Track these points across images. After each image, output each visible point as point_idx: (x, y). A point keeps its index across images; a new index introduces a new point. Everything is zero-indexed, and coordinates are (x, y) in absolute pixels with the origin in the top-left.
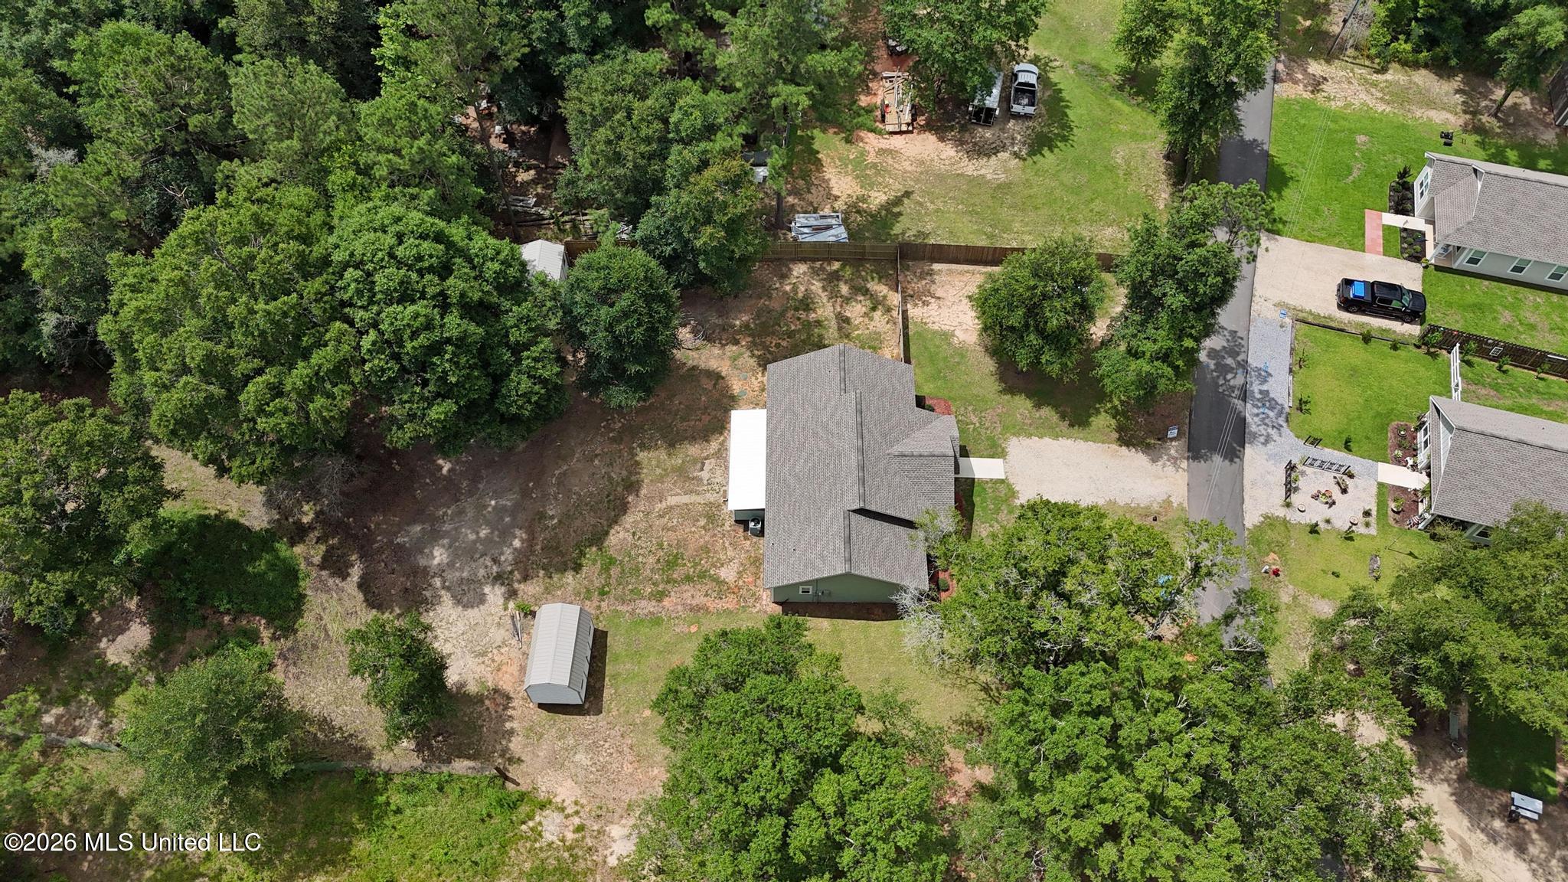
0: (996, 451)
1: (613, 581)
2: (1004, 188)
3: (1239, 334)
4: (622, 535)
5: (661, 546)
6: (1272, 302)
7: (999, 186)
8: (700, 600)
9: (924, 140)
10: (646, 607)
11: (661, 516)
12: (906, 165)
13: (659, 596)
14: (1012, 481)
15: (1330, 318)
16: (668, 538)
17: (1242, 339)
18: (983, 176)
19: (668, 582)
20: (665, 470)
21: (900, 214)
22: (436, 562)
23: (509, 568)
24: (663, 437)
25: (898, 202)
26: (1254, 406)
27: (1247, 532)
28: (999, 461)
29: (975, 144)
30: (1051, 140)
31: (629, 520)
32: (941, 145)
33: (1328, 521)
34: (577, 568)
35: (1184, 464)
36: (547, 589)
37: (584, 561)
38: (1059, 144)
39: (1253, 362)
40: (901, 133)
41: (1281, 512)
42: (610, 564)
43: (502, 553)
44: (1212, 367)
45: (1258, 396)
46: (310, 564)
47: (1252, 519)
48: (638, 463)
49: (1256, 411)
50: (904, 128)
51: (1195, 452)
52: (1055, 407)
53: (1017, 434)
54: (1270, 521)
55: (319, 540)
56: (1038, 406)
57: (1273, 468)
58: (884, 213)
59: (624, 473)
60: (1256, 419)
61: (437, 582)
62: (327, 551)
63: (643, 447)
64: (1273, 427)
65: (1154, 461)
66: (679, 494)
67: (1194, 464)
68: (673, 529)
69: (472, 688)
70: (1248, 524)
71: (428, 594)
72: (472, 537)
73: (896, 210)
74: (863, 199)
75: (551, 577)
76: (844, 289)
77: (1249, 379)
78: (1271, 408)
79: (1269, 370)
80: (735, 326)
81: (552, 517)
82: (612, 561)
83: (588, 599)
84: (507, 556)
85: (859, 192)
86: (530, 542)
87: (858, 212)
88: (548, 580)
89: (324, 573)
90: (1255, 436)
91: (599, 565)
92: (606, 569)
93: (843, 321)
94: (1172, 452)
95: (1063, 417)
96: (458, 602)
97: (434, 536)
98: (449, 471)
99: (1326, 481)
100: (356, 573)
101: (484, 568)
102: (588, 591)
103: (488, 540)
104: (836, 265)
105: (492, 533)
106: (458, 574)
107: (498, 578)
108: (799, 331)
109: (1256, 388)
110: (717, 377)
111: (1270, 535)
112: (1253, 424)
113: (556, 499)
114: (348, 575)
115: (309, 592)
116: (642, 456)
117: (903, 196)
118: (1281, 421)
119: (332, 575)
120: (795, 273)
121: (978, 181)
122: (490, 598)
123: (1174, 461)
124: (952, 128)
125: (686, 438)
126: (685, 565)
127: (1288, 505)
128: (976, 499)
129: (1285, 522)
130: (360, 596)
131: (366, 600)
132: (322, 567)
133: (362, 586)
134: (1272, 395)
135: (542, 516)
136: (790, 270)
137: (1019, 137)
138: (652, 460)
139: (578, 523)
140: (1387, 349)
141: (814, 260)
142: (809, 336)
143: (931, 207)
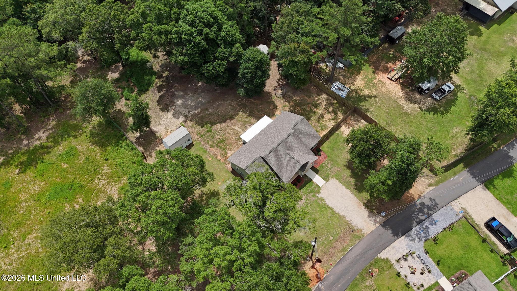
0: (326, 178)
1: (206, 135)
2: (407, 114)
3: (438, 206)
4: (218, 127)
5: (223, 135)
6: (461, 206)
7: (405, 113)
8: (218, 154)
9: (396, 86)
10: (207, 146)
11: (230, 129)
12: (383, 89)
13: (212, 146)
14: (322, 189)
15: (478, 225)
16: (227, 135)
17: (437, 208)
18: (404, 107)
19: (216, 145)
20: (242, 120)
21: (367, 101)
22: (178, 103)
23: (190, 116)
24: (250, 112)
25: (370, 97)
26: (419, 228)
27: (376, 257)
28: (324, 181)
29: (411, 97)
30: (438, 111)
31: (223, 125)
32: (400, 90)
33: (406, 276)
34: (202, 127)
35: (378, 225)
36: (192, 126)
37: (205, 126)
38: (439, 114)
39: (434, 216)
40: (391, 79)
41: (393, 261)
42: (210, 131)
43: (191, 111)
44: (418, 208)
45: (424, 227)
46: (156, 85)
47: (382, 255)
48: (238, 114)
49: (418, 230)
50: (393, 79)
51: (384, 225)
52: (356, 181)
53: (337, 179)
54: (387, 261)
55: (162, 81)
56: (352, 177)
57: (406, 249)
58: (363, 97)
59: (233, 114)
60: (416, 232)
61: (174, 107)
62: (161, 85)
63: (243, 111)
64: (419, 238)
65: (369, 217)
66: (239, 127)
67: (381, 228)
68: (229, 134)
69: (158, 135)
70: (379, 256)
71: (170, 108)
72: (190, 103)
73: (367, 99)
74: (361, 90)
75: (195, 124)
76: (331, 109)
77: (426, 220)
78: (424, 233)
79: (437, 223)
80: (293, 98)
81: (209, 112)
82: (211, 131)
83: (198, 135)
84: (192, 113)
85: (362, 87)
86: (199, 113)
87: (356, 92)
88: (194, 124)
89: (156, 89)
90: (410, 236)
91: (207, 130)
92: (208, 132)
93: (322, 116)
94: (378, 219)
95: (355, 185)
96: (173, 115)
97: (183, 97)
98: (200, 86)
99: (419, 267)
100: (162, 93)
101: (185, 112)
102: (199, 133)
103: (192, 107)
104: (335, 102)
105: (194, 105)
106: (179, 109)
107: (186, 116)
108: (307, 111)
109: (426, 224)
110: (276, 107)
111: (383, 264)
112: (413, 232)
113: (213, 108)
114: (160, 92)
115: (150, 90)
116: (241, 113)
117: (373, 96)
118: (424, 239)
119: (157, 90)
120: (322, 96)
121: (400, 107)
122: (180, 119)
123: (375, 222)
124: (408, 88)
125: (254, 116)
126: (223, 144)
127: (398, 261)
128: (307, 186)
129: (392, 265)
130: (158, 99)
131: (158, 100)
132: (157, 87)
133: (160, 97)
134: (429, 230)
135: (207, 110)
136: (322, 95)
137: (427, 104)
138: (242, 115)
139: (212, 117)
140: (488, 250)
141: (330, 96)
142: (309, 114)
143: (379, 104)
